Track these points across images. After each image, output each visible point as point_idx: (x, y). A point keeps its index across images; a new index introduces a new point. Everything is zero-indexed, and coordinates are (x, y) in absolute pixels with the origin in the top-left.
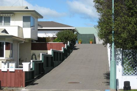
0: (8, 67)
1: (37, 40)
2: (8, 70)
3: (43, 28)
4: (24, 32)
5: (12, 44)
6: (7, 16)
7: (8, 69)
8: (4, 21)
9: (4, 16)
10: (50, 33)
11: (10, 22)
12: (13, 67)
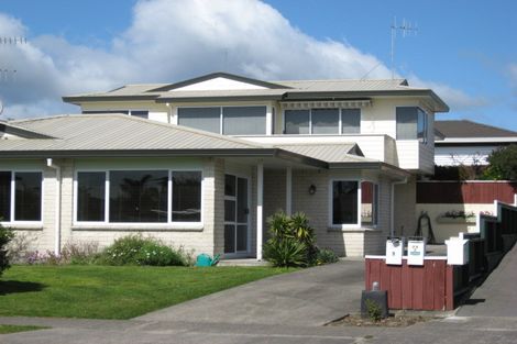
0: (405, 253)
1: (432, 173)
2: (404, 261)
3: (447, 140)
4: (399, 153)
5: (376, 186)
6: (350, 106)
7: (405, 257)
8: (342, 120)
9: (344, 106)
10: (466, 154)
11: (359, 125)
12: (418, 253)
